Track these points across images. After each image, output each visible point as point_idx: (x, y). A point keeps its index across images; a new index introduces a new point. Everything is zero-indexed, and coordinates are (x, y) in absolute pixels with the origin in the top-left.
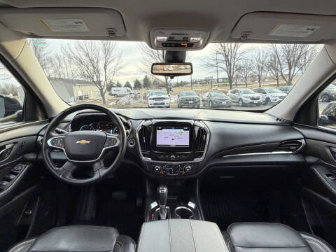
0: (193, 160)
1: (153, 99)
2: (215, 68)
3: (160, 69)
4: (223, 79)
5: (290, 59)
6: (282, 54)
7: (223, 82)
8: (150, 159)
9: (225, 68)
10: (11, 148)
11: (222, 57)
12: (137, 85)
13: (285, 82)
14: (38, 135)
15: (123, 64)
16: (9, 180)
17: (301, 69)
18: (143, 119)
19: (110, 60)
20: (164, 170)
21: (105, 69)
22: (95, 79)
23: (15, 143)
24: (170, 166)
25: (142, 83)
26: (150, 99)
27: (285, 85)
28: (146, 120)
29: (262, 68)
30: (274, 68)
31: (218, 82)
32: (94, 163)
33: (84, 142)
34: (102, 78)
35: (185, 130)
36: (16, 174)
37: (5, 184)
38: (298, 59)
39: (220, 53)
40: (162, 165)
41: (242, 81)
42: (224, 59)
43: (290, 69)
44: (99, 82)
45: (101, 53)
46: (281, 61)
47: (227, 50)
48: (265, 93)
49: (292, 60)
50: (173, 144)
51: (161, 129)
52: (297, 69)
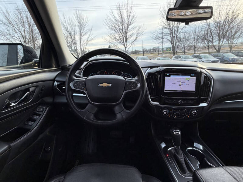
0: (199, 105)
2: (161, 40)
3: (176, 14)
4: (167, 48)
5: (220, 33)
6: (213, 28)
7: (167, 51)
8: (158, 103)
9: (170, 39)
10: (34, 91)
11: (167, 31)
13: (215, 51)
14: (54, 80)
15: (93, 36)
16: (34, 121)
17: (228, 40)
18: (149, 67)
19: (84, 33)
20: (170, 114)
21: (80, 40)
22: (73, 48)
23: (36, 86)
24: (177, 110)
27: (215, 52)
28: (151, 67)
29: (197, 40)
30: (206, 39)
31: (163, 51)
32: (115, 106)
33: (105, 85)
34: (78, 48)
35: (191, 76)
36: (39, 115)
37: (30, 124)
38: (226, 32)
39: (166, 28)
40: (169, 109)
41: (181, 50)
42: (169, 33)
43: (220, 40)
44: (76, 51)
45: (77, 28)
46: (213, 34)
47: (172, 26)
48: (201, 58)
49: (221, 33)
50: (180, 89)
51: (169, 76)
52: (225, 40)
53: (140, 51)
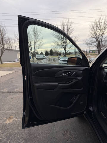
1: (62, 61)
4: (93, 51)
9: (96, 45)
12: (47, 53)
25: (49, 53)
26: (60, 61)
31: (90, 53)
39: (93, 37)
53: (72, 53)
